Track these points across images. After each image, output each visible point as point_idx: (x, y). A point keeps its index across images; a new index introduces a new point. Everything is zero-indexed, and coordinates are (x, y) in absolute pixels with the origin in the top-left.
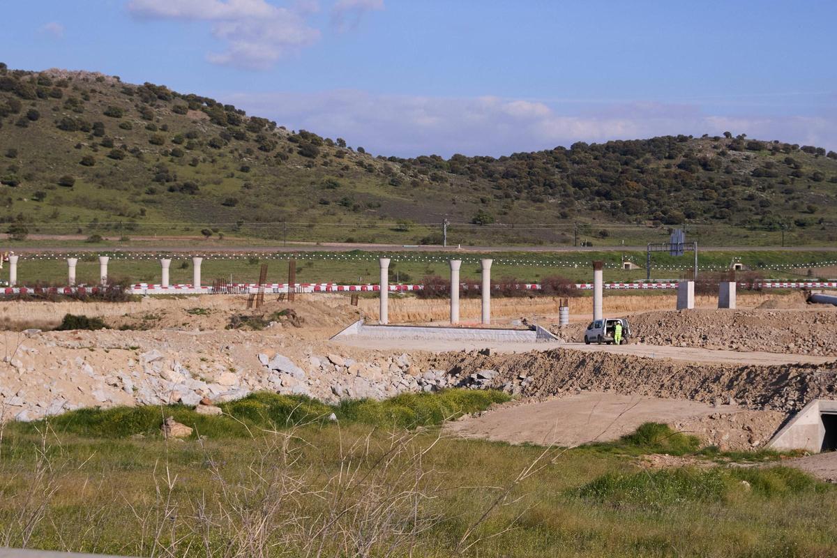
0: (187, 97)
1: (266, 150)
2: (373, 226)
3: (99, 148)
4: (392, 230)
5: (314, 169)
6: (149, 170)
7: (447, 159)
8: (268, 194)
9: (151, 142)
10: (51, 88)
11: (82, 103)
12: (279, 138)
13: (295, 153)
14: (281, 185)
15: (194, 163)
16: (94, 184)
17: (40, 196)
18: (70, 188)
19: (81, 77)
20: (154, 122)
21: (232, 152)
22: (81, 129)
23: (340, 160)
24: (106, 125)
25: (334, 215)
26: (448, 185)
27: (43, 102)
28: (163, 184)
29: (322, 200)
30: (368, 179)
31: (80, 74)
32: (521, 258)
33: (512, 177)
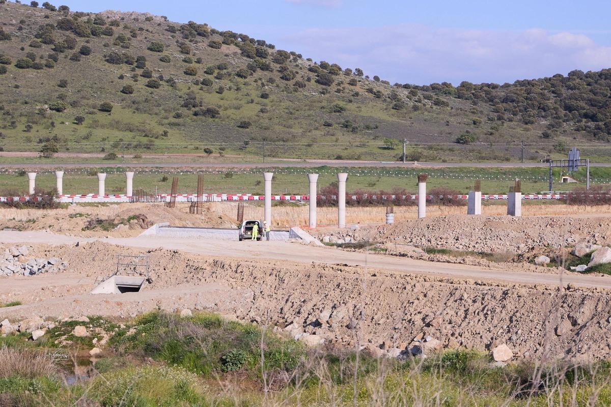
0: (224, 33)
1: (287, 79)
2: (364, 145)
3: (139, 78)
4: (380, 148)
5: (327, 95)
6: (180, 97)
7: (456, 87)
8: (281, 117)
9: (186, 73)
10: (104, 27)
11: (129, 39)
12: (301, 68)
13: (313, 81)
14: (294, 109)
15: (220, 91)
16: (130, 109)
17: (79, 120)
18: (109, 113)
19: (133, 17)
20: (190, 56)
21: (256, 81)
22: (126, 62)
23: (352, 87)
24: (147, 59)
25: (333, 135)
26: (449, 109)
27: (95, 39)
28: (189, 109)
29: (326, 122)
30: (375, 104)
31: (131, 14)
32: (470, 172)
33: (511, 102)
